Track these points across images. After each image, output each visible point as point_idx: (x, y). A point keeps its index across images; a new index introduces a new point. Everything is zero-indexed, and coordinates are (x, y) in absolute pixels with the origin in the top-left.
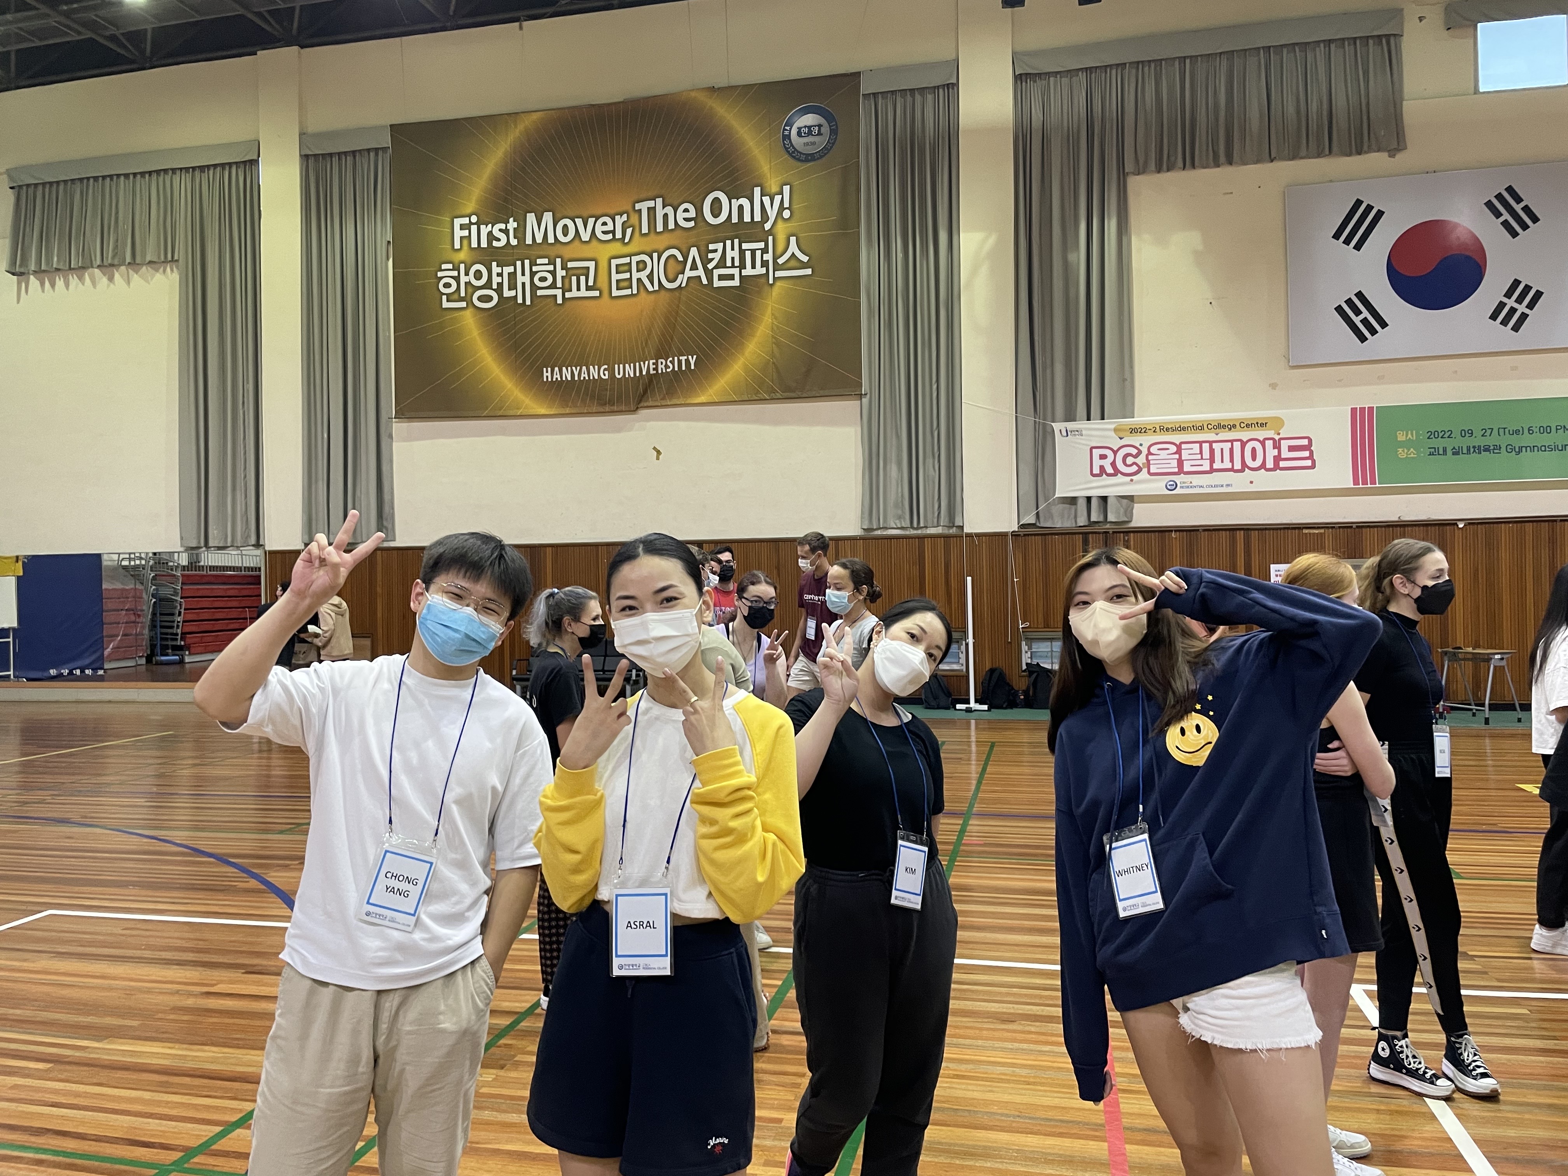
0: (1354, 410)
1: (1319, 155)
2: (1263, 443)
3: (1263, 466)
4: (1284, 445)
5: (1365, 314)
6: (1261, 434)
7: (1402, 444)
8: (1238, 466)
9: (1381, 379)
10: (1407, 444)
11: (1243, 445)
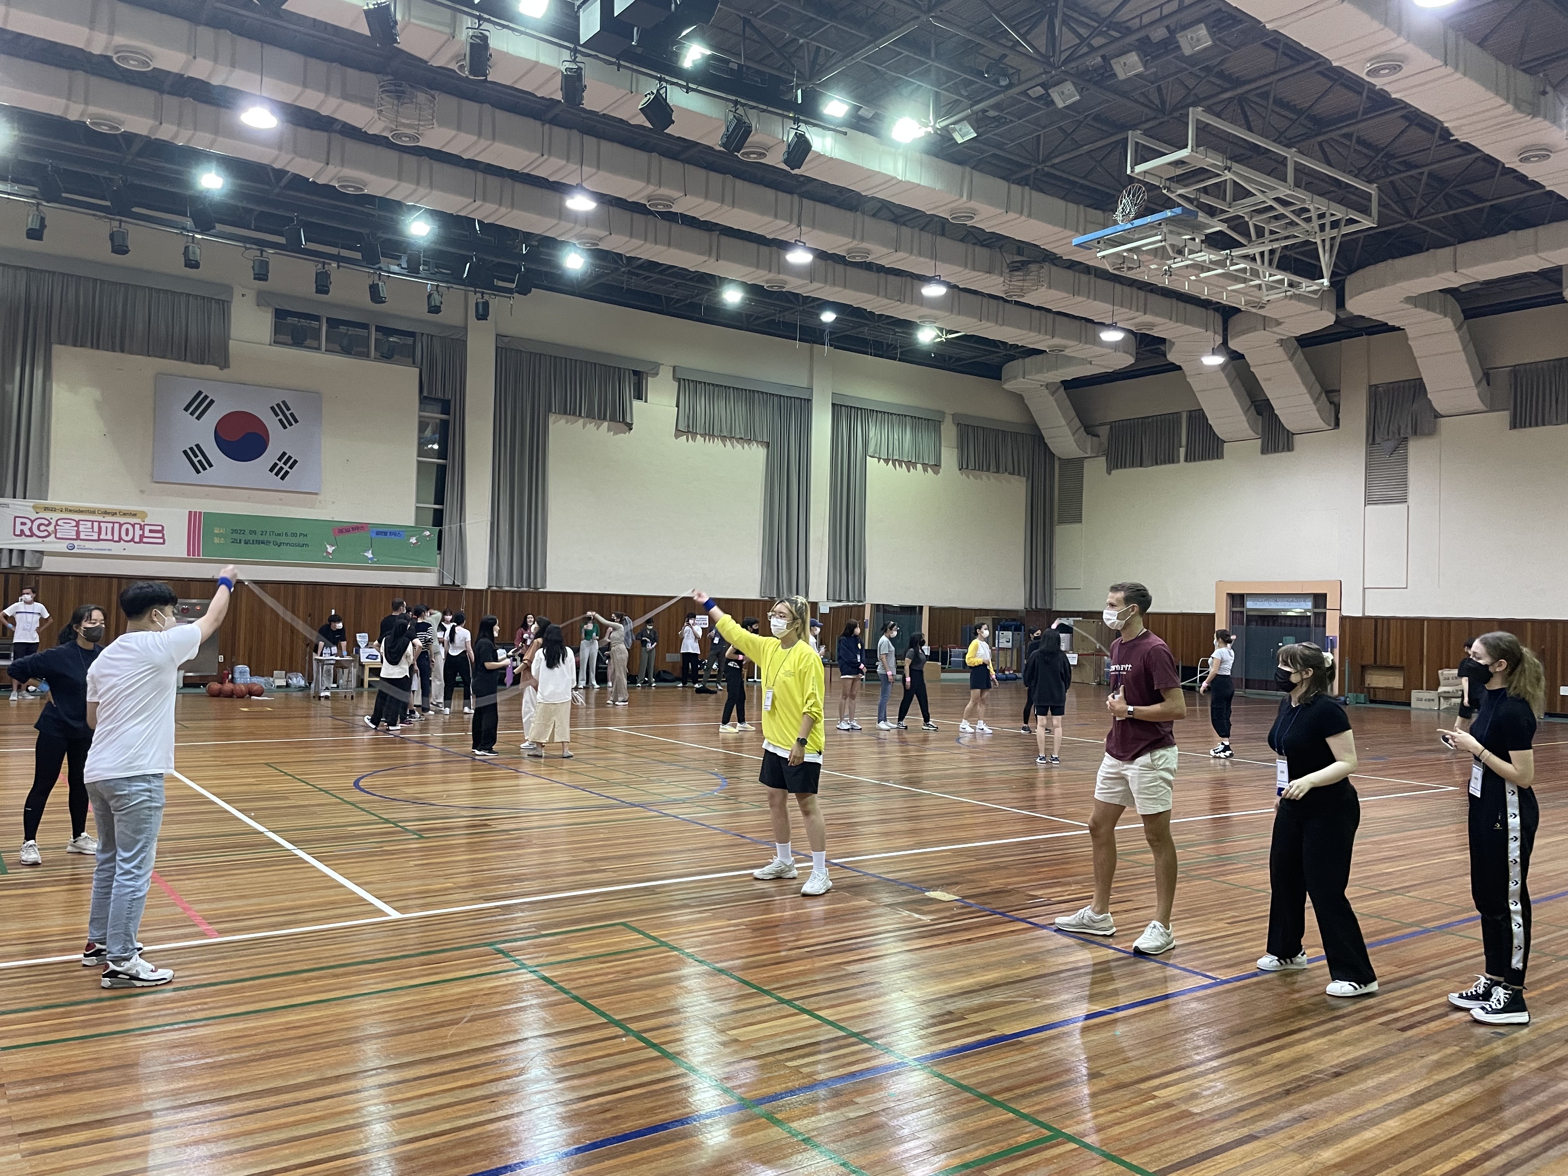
0: (190, 512)
1: (179, 359)
2: (133, 526)
3: (132, 540)
4: (147, 528)
5: (200, 457)
6: (133, 520)
7: (217, 535)
8: (116, 538)
9: (207, 496)
10: (219, 535)
11: (121, 525)
